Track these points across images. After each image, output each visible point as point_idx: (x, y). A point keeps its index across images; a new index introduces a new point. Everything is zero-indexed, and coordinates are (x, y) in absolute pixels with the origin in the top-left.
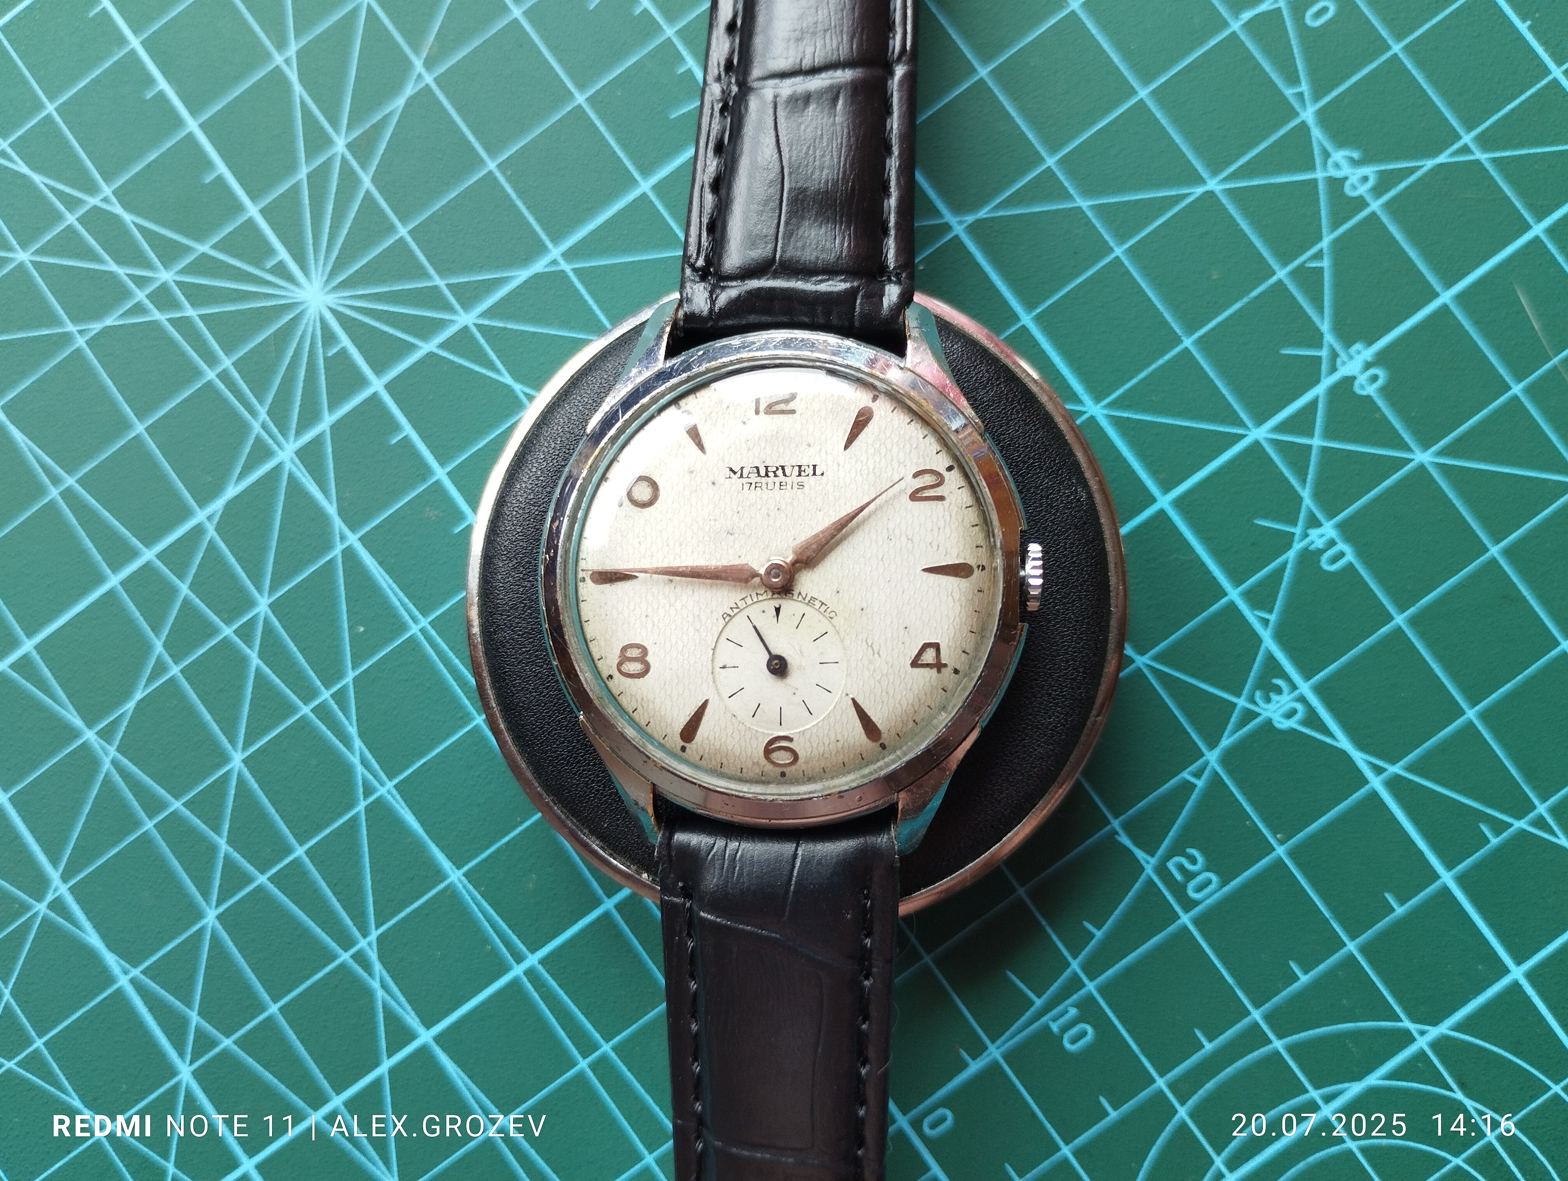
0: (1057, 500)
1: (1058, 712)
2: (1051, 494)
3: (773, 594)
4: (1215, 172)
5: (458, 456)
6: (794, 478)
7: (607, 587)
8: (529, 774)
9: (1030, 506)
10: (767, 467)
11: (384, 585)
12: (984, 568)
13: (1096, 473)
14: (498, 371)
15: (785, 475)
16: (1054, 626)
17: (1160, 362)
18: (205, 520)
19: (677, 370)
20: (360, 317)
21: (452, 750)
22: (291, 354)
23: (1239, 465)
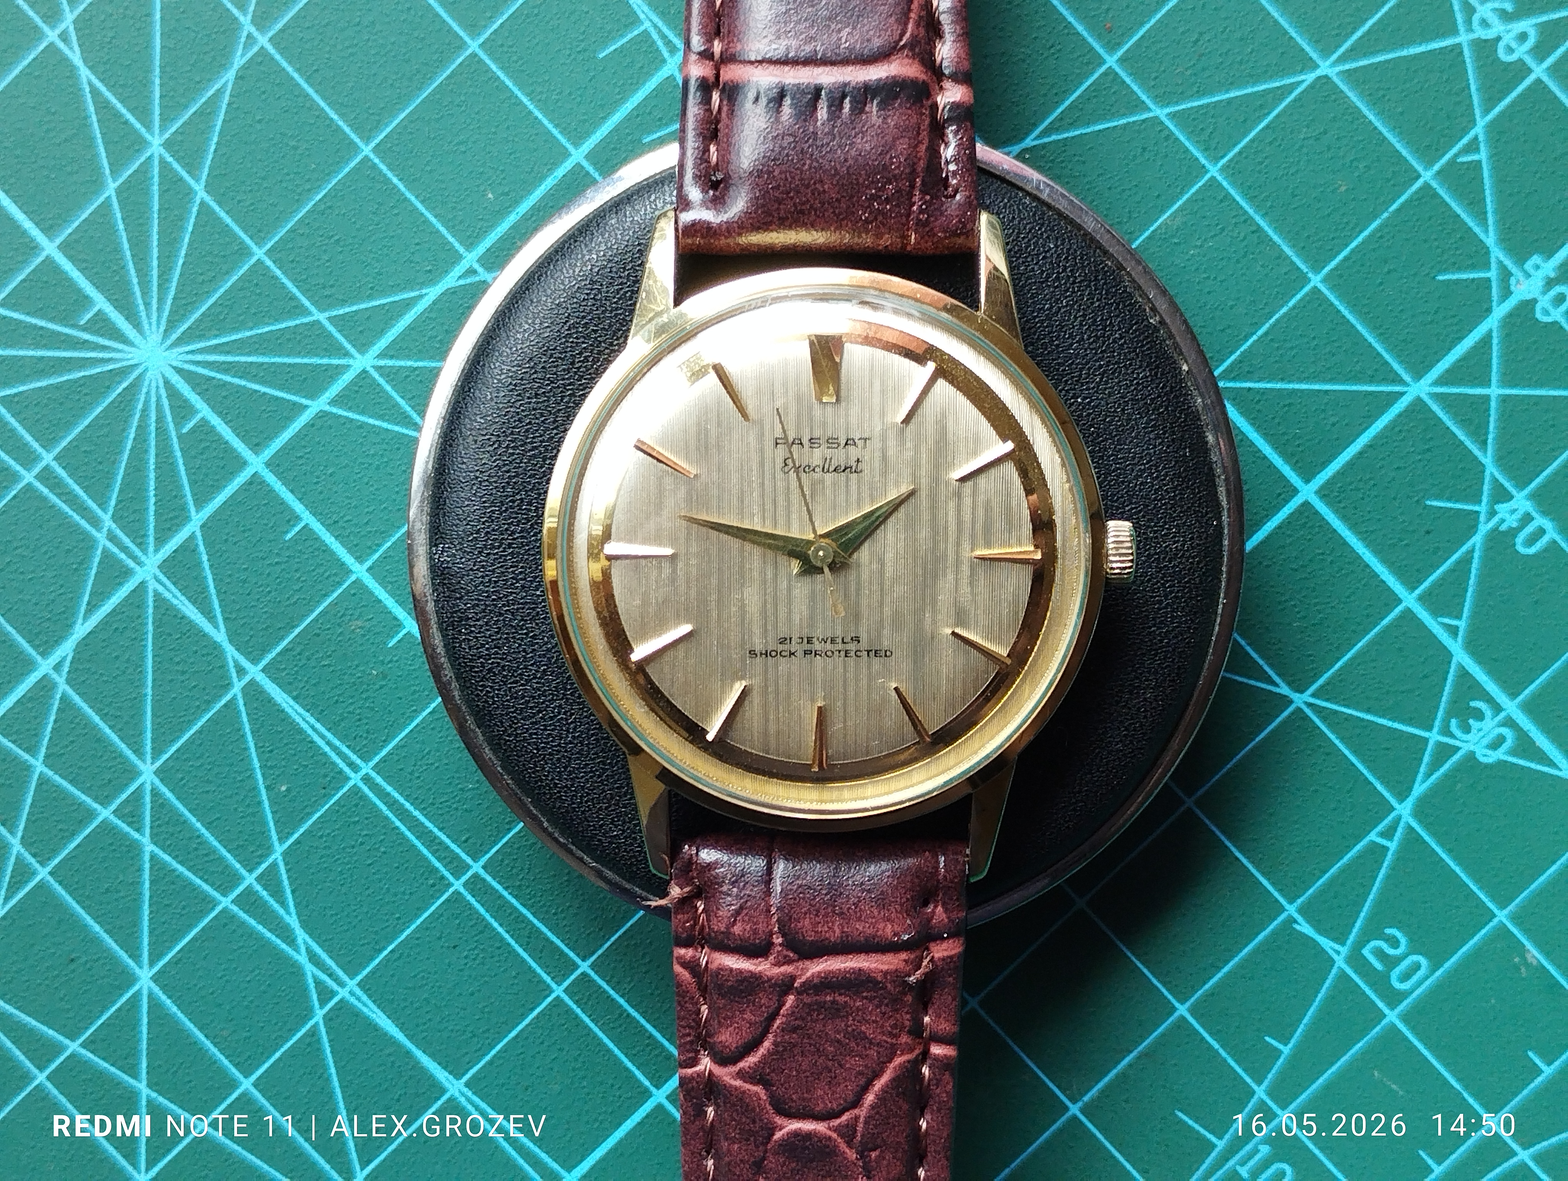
4: (1326, 53)
11: (305, 726)
18: (52, 672)
20: (219, 376)
21: (427, 929)
22: (132, 436)
23: (1400, 431)
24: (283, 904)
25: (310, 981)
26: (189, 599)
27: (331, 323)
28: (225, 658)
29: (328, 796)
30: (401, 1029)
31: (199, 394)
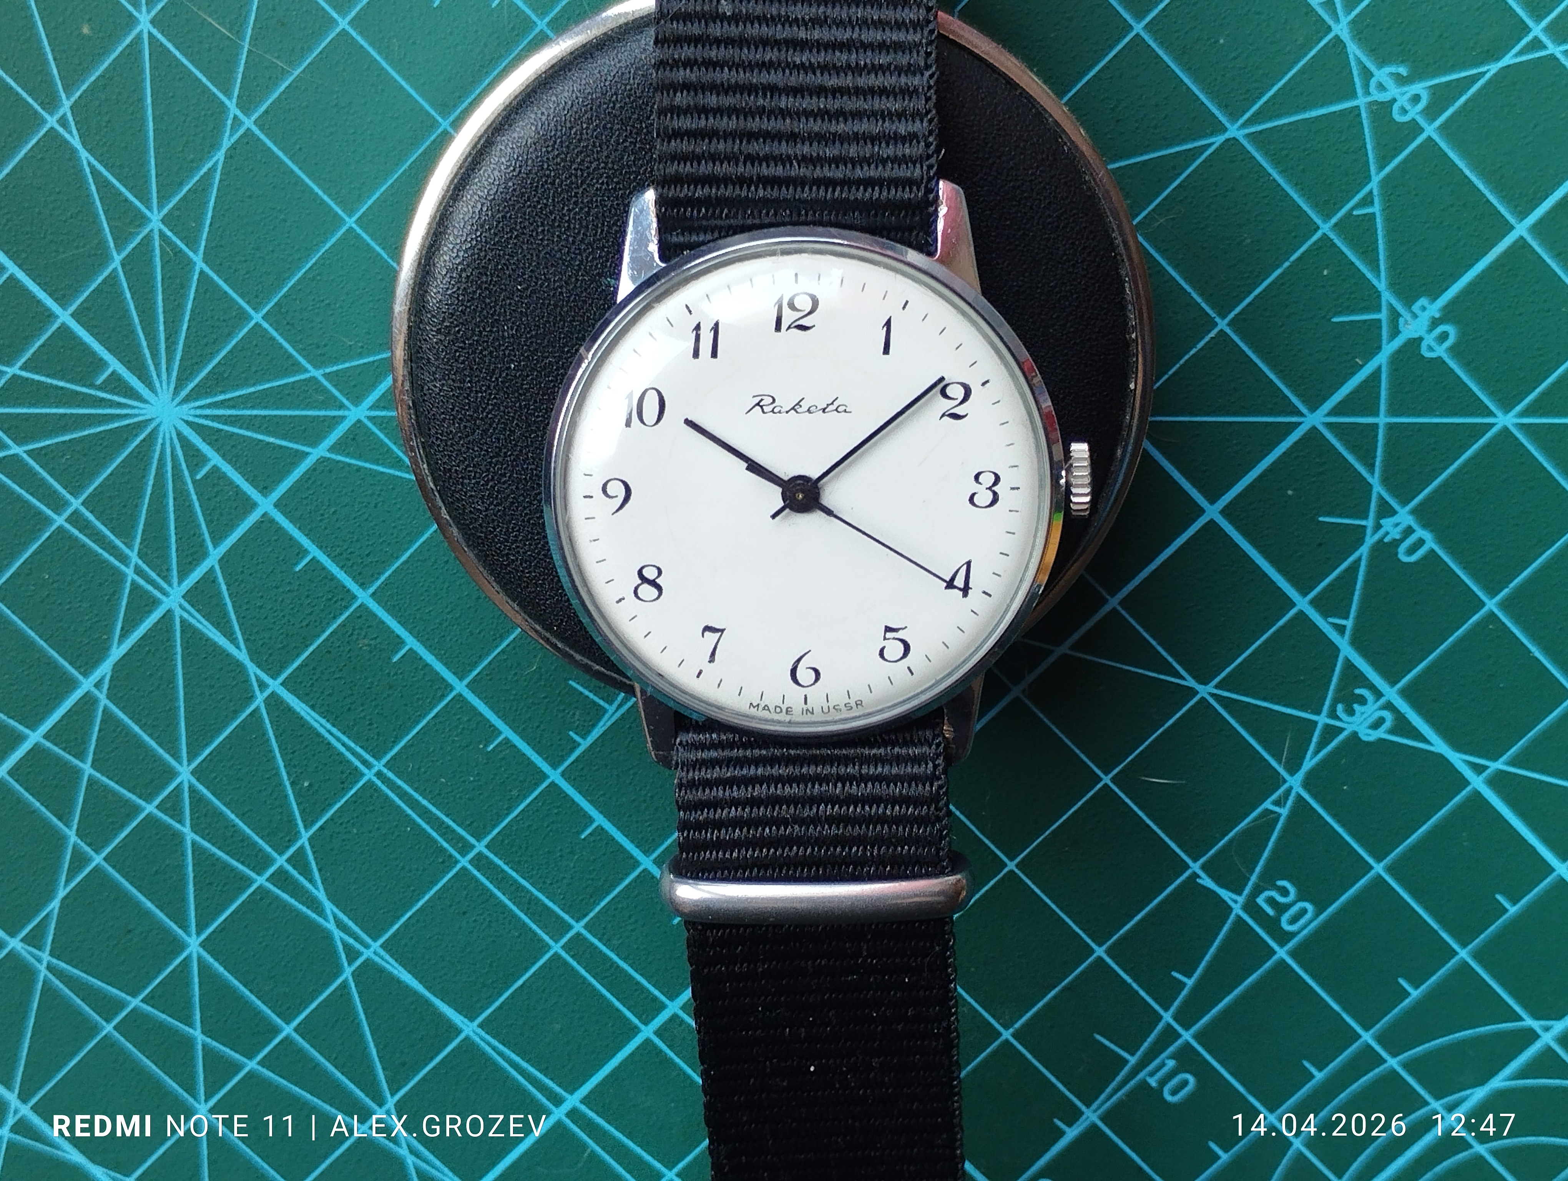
4: (1234, 117)
5: (380, 573)
17: (1195, 350)
18: (93, 689)
20: (226, 428)
21: (439, 899)
22: (151, 483)
23: (1295, 458)
24: (311, 881)
25: (339, 944)
26: (212, 624)
27: (326, 379)
28: (248, 675)
29: (345, 790)
30: (420, 982)
31: (209, 444)
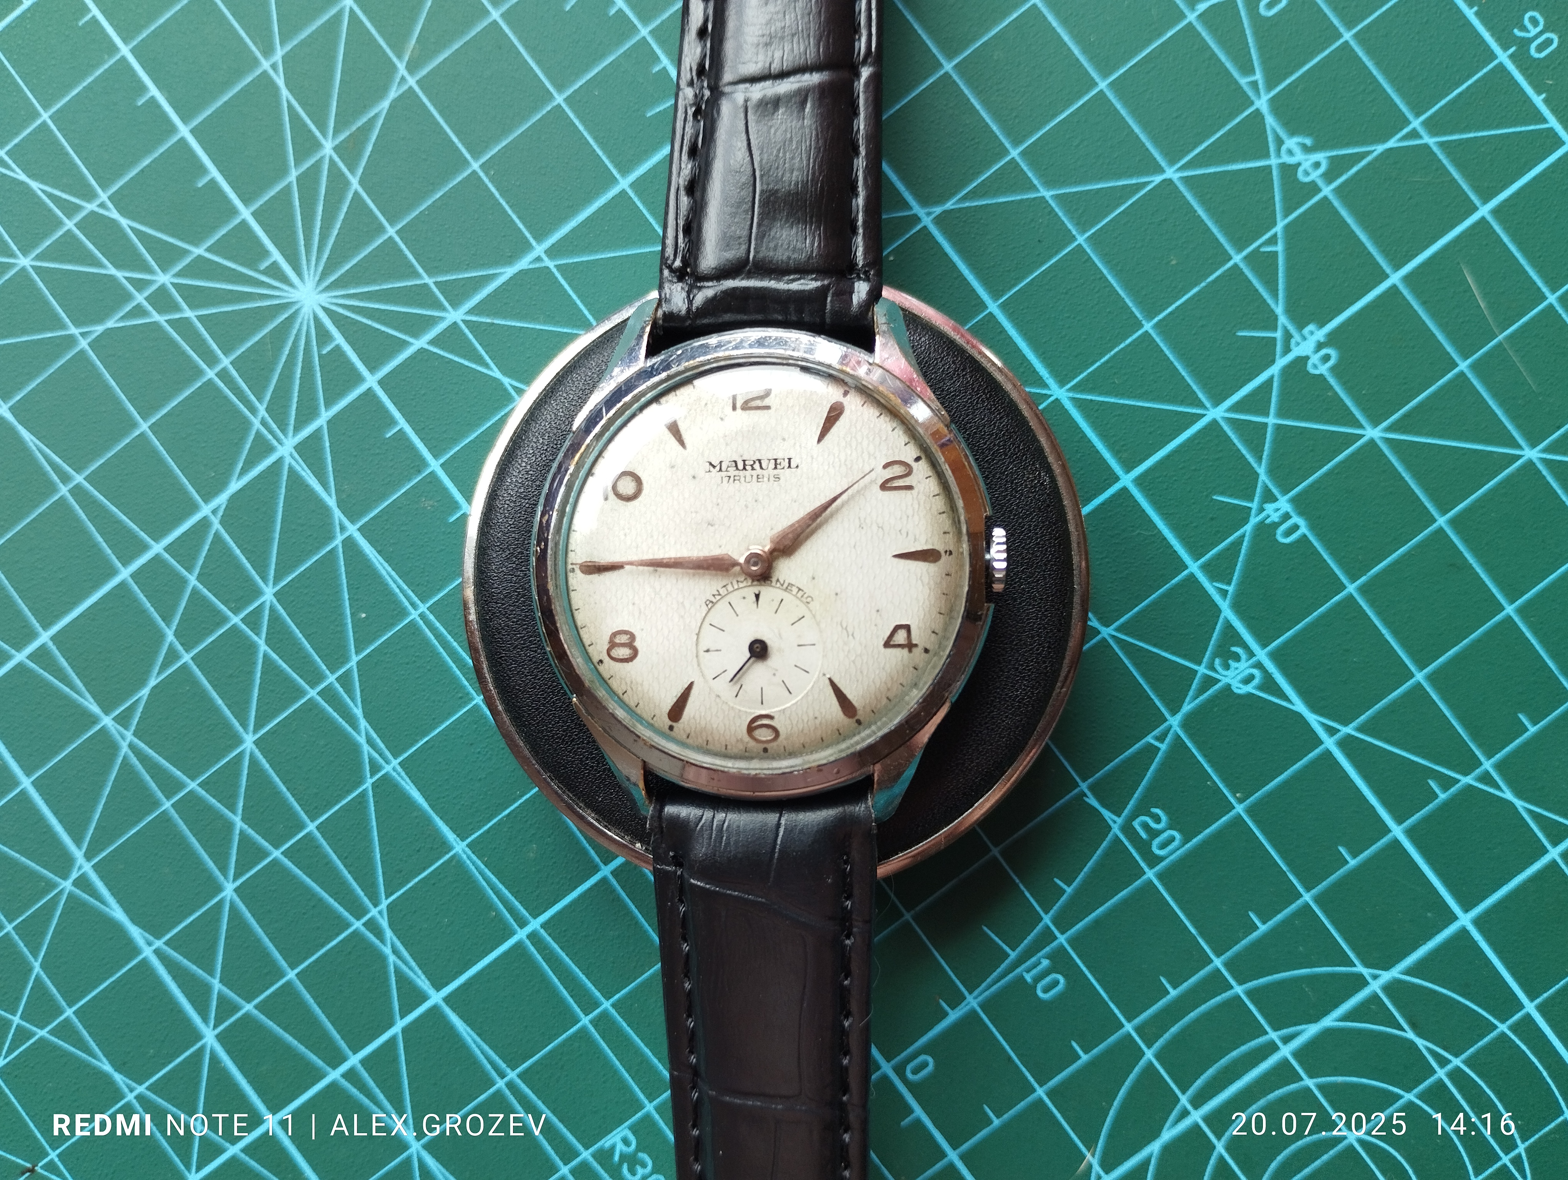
0: (1021, 485)
1: (1024, 685)
2: (1015, 479)
3: (753, 581)
4: (1172, 162)
5: (450, 448)
6: (770, 471)
7: (595, 577)
8: (527, 752)
9: (996, 491)
10: (744, 461)
11: (384, 573)
12: (951, 553)
13: (1059, 457)
14: (487, 366)
15: (761, 467)
16: (1020, 603)
17: (1122, 346)
18: (210, 514)
19: (657, 369)
20: (353, 316)
21: (453, 729)
22: (287, 352)
23: (1198, 443)
24: (353, 699)
25: (366, 757)
26: (313, 472)
27: (436, 286)
28: (334, 518)
29: (393, 625)
30: (426, 800)
31: (337, 327)
